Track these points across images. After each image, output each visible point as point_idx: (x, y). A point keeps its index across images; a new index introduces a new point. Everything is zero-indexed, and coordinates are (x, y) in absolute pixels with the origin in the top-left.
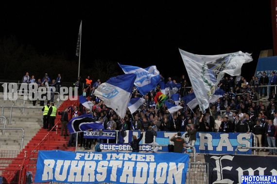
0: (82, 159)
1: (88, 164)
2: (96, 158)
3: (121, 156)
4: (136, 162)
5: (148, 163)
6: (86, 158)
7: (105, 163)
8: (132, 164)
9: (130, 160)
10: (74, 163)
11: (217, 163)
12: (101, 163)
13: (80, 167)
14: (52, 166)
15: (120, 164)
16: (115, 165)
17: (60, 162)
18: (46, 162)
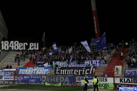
0: (28, 69)
1: (29, 70)
2: (31, 69)
3: (37, 68)
4: (40, 69)
5: (43, 69)
6: (29, 69)
7: (33, 70)
8: (39, 70)
9: (39, 69)
10: (26, 70)
11: (57, 69)
12: (32, 70)
13: (28, 71)
14: (21, 71)
15: (36, 70)
16: (35, 70)
17: (23, 70)
18: (20, 70)
